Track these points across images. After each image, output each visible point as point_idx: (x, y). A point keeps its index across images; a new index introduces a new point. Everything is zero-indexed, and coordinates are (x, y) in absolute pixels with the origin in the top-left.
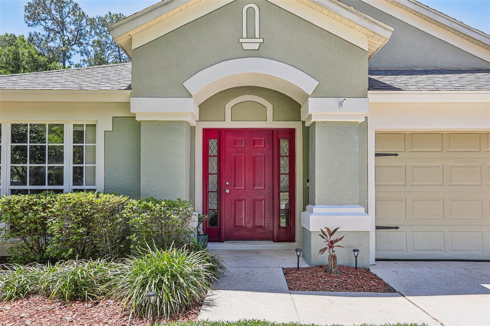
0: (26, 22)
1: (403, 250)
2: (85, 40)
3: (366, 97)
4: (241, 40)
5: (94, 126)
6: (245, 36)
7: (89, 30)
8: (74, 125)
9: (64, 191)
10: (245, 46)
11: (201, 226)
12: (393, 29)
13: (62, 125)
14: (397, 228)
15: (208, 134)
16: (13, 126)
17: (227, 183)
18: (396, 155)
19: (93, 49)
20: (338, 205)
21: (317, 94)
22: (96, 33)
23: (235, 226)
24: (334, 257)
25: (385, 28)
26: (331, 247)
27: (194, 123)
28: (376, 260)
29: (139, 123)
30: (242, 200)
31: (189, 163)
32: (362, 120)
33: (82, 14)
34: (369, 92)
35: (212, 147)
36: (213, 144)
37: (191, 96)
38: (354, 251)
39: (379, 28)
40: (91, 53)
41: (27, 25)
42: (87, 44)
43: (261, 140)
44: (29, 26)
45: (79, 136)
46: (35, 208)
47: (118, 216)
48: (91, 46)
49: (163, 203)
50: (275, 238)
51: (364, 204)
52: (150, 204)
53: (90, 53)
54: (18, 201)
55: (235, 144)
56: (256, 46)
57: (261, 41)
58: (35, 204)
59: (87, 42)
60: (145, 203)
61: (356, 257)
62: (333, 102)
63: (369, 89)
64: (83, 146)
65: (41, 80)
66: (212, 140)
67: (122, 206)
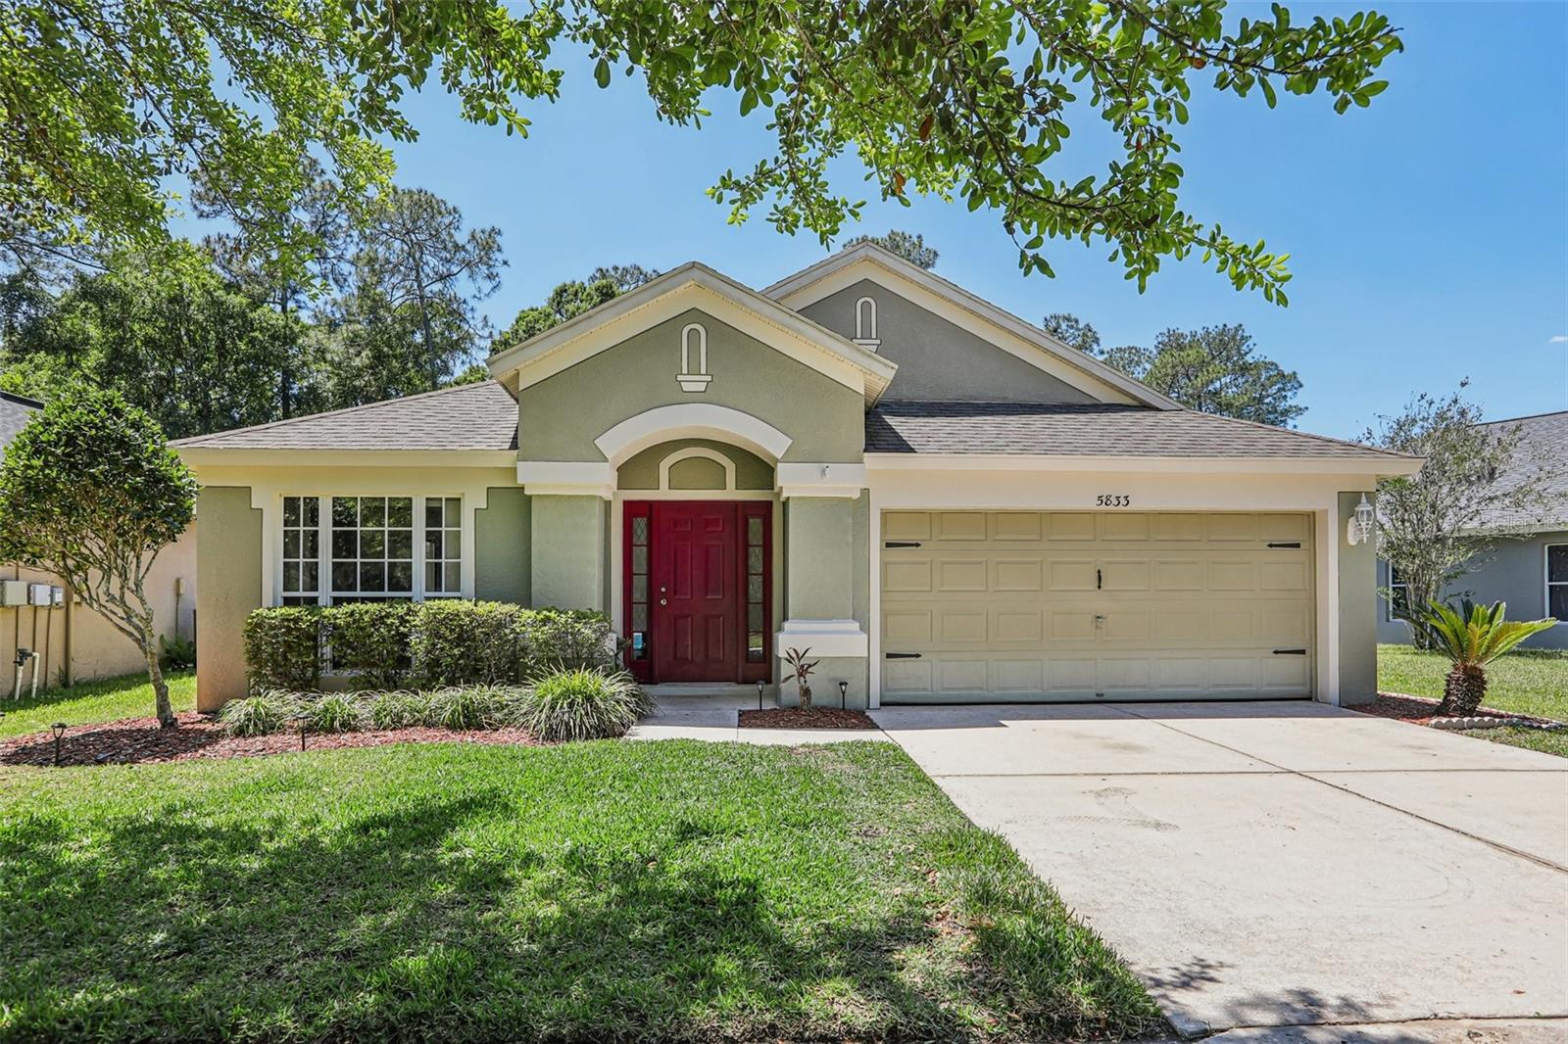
0: (195, 207)
1: (925, 689)
2: (336, 247)
3: (861, 462)
4: (680, 378)
5: (459, 499)
6: (685, 371)
7: (344, 224)
8: (427, 499)
9: (414, 600)
10: (686, 387)
11: (621, 655)
12: (896, 367)
13: (410, 499)
14: (918, 656)
15: (632, 509)
16: (336, 500)
17: (663, 590)
18: (918, 545)
19: (353, 269)
20: (822, 619)
21: (790, 456)
22: (363, 236)
23: (675, 658)
24: (806, 692)
25: (886, 365)
26: (800, 675)
27: (608, 496)
28: (882, 704)
29: (530, 497)
30: (687, 617)
31: (602, 558)
32: (856, 495)
33: (328, 187)
34: (866, 454)
35: (639, 531)
36: (640, 525)
37: (606, 460)
38: (841, 684)
39: (876, 364)
40: (350, 280)
41: (195, 214)
42: (340, 258)
43: (717, 520)
44: (201, 216)
45: (433, 515)
46: (389, 621)
47: (507, 631)
48: (349, 262)
49: (570, 613)
50: (740, 678)
51: (861, 618)
52: (553, 615)
53: (345, 280)
54: (367, 612)
55: (675, 526)
56: (702, 387)
57: (709, 378)
58: (388, 615)
59: (339, 253)
60: (545, 612)
61: (843, 693)
62: (813, 468)
63: (865, 451)
64: (440, 532)
65: (374, 428)
66: (639, 519)
67: (512, 618)
